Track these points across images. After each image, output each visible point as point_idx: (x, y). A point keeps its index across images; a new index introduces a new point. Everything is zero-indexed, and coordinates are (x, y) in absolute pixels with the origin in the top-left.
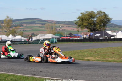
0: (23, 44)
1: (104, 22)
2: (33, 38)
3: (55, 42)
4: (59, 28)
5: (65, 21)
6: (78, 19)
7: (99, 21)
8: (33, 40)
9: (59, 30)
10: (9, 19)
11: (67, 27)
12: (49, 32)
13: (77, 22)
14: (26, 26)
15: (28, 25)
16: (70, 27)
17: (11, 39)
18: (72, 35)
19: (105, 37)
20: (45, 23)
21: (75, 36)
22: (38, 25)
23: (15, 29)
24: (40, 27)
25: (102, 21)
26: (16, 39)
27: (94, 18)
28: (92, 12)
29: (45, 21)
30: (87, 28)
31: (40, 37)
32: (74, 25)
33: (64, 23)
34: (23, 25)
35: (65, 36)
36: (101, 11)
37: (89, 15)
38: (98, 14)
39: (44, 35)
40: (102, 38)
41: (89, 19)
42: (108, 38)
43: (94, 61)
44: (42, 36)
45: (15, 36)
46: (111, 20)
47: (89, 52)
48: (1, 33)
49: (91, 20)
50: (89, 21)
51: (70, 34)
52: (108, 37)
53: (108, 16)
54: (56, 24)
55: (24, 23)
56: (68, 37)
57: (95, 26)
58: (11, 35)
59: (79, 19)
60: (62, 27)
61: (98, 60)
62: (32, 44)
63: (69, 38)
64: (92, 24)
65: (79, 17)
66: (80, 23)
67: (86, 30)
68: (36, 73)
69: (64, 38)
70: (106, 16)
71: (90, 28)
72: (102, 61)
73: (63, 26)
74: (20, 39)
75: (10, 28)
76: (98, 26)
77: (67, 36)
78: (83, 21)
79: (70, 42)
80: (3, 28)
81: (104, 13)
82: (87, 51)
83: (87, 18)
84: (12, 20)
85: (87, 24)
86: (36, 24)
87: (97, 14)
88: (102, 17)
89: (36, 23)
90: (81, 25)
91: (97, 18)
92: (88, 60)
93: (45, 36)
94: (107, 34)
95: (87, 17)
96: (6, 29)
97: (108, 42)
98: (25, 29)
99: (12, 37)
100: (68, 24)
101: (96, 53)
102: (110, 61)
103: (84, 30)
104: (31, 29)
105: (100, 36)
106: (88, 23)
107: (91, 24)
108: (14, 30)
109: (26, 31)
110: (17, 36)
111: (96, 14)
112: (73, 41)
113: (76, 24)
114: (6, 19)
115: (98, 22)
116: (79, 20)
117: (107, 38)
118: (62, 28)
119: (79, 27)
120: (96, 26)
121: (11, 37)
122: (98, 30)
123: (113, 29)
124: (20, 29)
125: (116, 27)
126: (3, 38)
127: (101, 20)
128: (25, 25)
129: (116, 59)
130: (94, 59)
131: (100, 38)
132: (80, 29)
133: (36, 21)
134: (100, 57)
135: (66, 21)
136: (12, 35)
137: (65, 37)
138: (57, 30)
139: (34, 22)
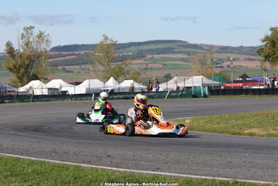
2: (160, 85)
4: (228, 63)
6: (263, 41)
10: (109, 42)
11: (245, 59)
12: (199, 72)
13: (263, 49)
14: (152, 58)
15: (156, 56)
16: (254, 60)
17: (110, 89)
18: (248, 79)
21: (255, 82)
22: (180, 56)
23: (123, 66)
24: (183, 60)
26: (123, 89)
29: (195, 46)
33: (240, 50)
34: (144, 56)
35: (232, 80)
43: (263, 136)
44: (181, 80)
45: (119, 83)
47: (259, 117)
48: (91, 73)
51: (244, 76)
54: (220, 52)
55: (146, 50)
56: (238, 85)
58: (112, 78)
59: (265, 43)
60: (234, 60)
63: (240, 85)
65: (267, 38)
66: (267, 51)
73: (238, 59)
75: (112, 62)
77: (236, 82)
78: (274, 47)
79: (241, 94)
80: (95, 63)
84: (115, 44)
86: (174, 53)
89: (175, 50)
90: (270, 57)
92: (251, 135)
93: (186, 81)
96: (102, 65)
98: (150, 66)
99: (114, 83)
100: (247, 54)
101: (273, 118)
104: (165, 65)
108: (119, 67)
109: (151, 68)
110: (126, 81)
112: (248, 92)
113: (260, 55)
114: (101, 42)
116: (266, 45)
118: (235, 63)
119: (265, 60)
121: (111, 84)
124: (136, 65)
126: (92, 87)
128: (149, 56)
130: (263, 133)
132: (268, 65)
133: (174, 46)
135: (244, 46)
136: (116, 79)
137: (231, 82)
138: (221, 67)
139: (170, 48)
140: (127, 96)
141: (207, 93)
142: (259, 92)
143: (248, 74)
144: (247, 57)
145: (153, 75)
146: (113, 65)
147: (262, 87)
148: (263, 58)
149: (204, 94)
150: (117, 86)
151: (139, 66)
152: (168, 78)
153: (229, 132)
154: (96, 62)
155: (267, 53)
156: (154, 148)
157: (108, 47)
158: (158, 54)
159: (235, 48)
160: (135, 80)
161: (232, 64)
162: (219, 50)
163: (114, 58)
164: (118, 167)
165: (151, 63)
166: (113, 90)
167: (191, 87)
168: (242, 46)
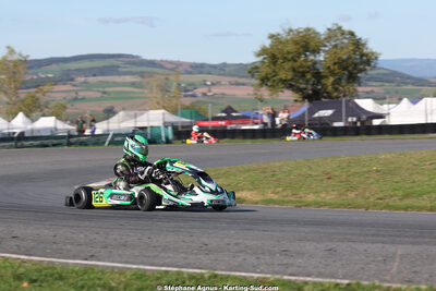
1: (350, 69)
4: (204, 90)
5: (224, 65)
6: (258, 55)
7: (335, 64)
9: (204, 94)
10: (15, 57)
11: (231, 84)
12: (158, 103)
13: (257, 68)
14: (85, 82)
15: (91, 79)
17: (18, 131)
18: (234, 114)
19: (350, 119)
21: (245, 119)
22: (129, 79)
23: (38, 95)
24: (133, 84)
25: (342, 64)
26: (39, 131)
27: (316, 51)
28: (309, 30)
29: (152, 63)
30: (291, 87)
32: (246, 77)
33: (222, 69)
34: (72, 80)
35: (210, 117)
36: (340, 28)
37: (296, 43)
38: (329, 38)
40: (341, 124)
41: (299, 57)
42: (359, 124)
43: (257, 203)
44: (130, 117)
45: (33, 121)
46: (376, 58)
47: (251, 173)
49: (306, 61)
50: (298, 64)
51: (229, 110)
52: (359, 119)
53: (363, 45)
54: (191, 73)
55: (76, 70)
56: (220, 123)
57: (319, 82)
58: (21, 115)
59: (262, 58)
60: (213, 84)
62: (92, 148)
63: (223, 123)
64: (309, 76)
65: (264, 51)
66: (265, 70)
67: (288, 95)
69: (205, 124)
70: (358, 44)
71: (302, 86)
73: (218, 83)
74: (51, 130)
75: (21, 88)
76: (331, 79)
77: (216, 119)
78: (274, 63)
79: (224, 137)
81: (352, 34)
82: (248, 171)
83: (288, 53)
84: (26, 61)
85: (290, 75)
86: (120, 74)
87: (325, 39)
88: (342, 48)
89: (120, 69)
90: (268, 79)
91: (324, 51)
93: (138, 119)
95: (291, 47)
96: (6, 93)
97: (358, 138)
98: (81, 94)
99: (24, 122)
100: (233, 76)
101: (273, 175)
103: (281, 94)
104: (104, 93)
106: (294, 70)
107: (303, 75)
108: (33, 97)
109: (83, 99)
110: (43, 119)
111: (323, 37)
112: (235, 134)
113: (253, 76)
114: (4, 58)
115: (329, 68)
116: (262, 62)
117: (355, 123)
118: (215, 90)
119: (261, 85)
120: (324, 81)
121: (20, 123)
122: (329, 96)
124: (59, 93)
125: (407, 84)
127: (339, 59)
128: (80, 79)
129: (329, 197)
130: (257, 198)
132: (265, 92)
133: (119, 63)
134: (280, 189)
136: (27, 116)
137: (207, 120)
138: (194, 96)
139: (113, 66)
140: (46, 142)
141: (171, 136)
142: (252, 134)
143: (235, 107)
144: (233, 79)
145: (86, 109)
146: (23, 94)
147: (256, 127)
148: (258, 82)
149: (167, 138)
150: (30, 127)
151: (64, 95)
152: (110, 113)
155: (263, 74)
156: (87, 223)
157: (15, 66)
158: (95, 75)
159: (214, 67)
160: (58, 117)
161: (210, 91)
162: (190, 70)
163: (24, 82)
164: (30, 255)
165: (83, 91)
166: (22, 134)
167: (145, 128)
168: (224, 63)
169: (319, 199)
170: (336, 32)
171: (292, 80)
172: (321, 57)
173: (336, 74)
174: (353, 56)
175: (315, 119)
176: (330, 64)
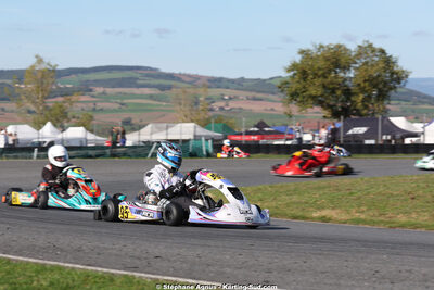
0: (91, 157)
1: (381, 86)
3: (205, 153)
4: (222, 104)
5: (243, 79)
6: (288, 70)
7: (365, 81)
8: (127, 145)
9: (222, 108)
10: (43, 67)
11: (248, 99)
12: (186, 116)
13: (287, 83)
14: (104, 93)
15: (109, 90)
16: (261, 100)
17: (48, 141)
18: (267, 129)
19: (384, 137)
20: (172, 83)
21: (278, 134)
22: (147, 91)
23: (65, 105)
24: (151, 97)
25: (373, 82)
26: (69, 141)
27: (346, 68)
28: (339, 46)
29: (171, 76)
30: (321, 103)
31: (151, 134)
32: (273, 94)
33: (240, 84)
34: (91, 90)
35: (243, 130)
36: (370, 46)
37: (327, 59)
38: (359, 55)
39: (167, 128)
40: (372, 142)
41: (330, 74)
42: (393, 142)
46: (407, 76)
47: (326, 191)
49: (336, 77)
50: (329, 80)
51: (261, 125)
52: (393, 138)
53: (394, 63)
54: (209, 87)
55: (95, 81)
56: (252, 137)
57: (348, 99)
58: (49, 124)
59: (292, 73)
60: (230, 98)
61: (358, 221)
62: (123, 159)
63: (256, 138)
64: (339, 93)
65: (294, 67)
66: (295, 86)
67: (316, 112)
68: (138, 262)
69: (238, 138)
70: (388, 62)
71: (332, 103)
72: (374, 223)
73: (236, 97)
74: (81, 140)
75: (49, 97)
76: (361, 96)
77: (249, 133)
78: (305, 79)
80: (21, 99)
81: (383, 51)
82: (324, 188)
83: (319, 69)
84: (54, 71)
85: (320, 91)
86: (138, 86)
87: (356, 56)
88: (373, 66)
89: (139, 82)
90: (298, 95)
91: (356, 69)
92: (324, 219)
93: (170, 130)
94: (392, 129)
95: (322, 64)
96: (33, 102)
97: (395, 156)
98: (100, 105)
99: (52, 132)
100: (251, 91)
101: (351, 194)
102: (402, 226)
103: (309, 110)
104: (122, 104)
105: (366, 135)
106: (324, 86)
107: (333, 91)
108: (61, 107)
109: (101, 110)
110: (71, 129)
111: (353, 54)
113: (282, 91)
114: (33, 67)
115: (359, 85)
116: (293, 77)
117: (390, 141)
118: (232, 104)
119: (290, 101)
120: (353, 98)
121: (48, 132)
122: (358, 113)
123: (413, 111)
124: (81, 103)
125: (423, 103)
126: (20, 137)
127: (370, 76)
128: (99, 90)
129: (424, 218)
130: (344, 217)
131: (367, 142)
132: (294, 108)
133: (138, 75)
134: (364, 208)
136: (55, 125)
137: (241, 134)
138: (211, 110)
139: (131, 78)
141: (211, 150)
142: (286, 150)
143: (267, 122)
144: (253, 94)
146: (51, 102)
148: (287, 97)
149: (207, 151)
150: (59, 137)
151: (84, 106)
153: (285, 215)
154: (23, 97)
155: (293, 90)
157: (43, 77)
158: (113, 87)
159: (233, 81)
161: (227, 105)
162: (208, 84)
163: (51, 93)
165: (102, 102)
166: (52, 143)
167: (177, 140)
168: (242, 78)
169: (413, 221)
170: (367, 49)
171: (322, 96)
172: (351, 74)
173: (366, 92)
174: (383, 74)
175: (349, 136)
176: (360, 81)
